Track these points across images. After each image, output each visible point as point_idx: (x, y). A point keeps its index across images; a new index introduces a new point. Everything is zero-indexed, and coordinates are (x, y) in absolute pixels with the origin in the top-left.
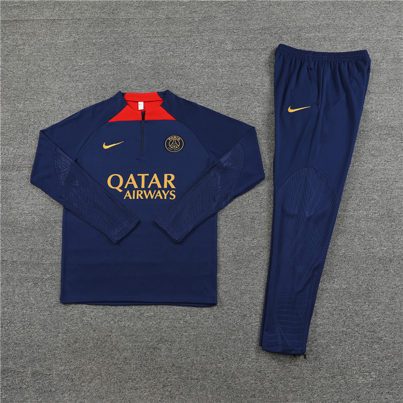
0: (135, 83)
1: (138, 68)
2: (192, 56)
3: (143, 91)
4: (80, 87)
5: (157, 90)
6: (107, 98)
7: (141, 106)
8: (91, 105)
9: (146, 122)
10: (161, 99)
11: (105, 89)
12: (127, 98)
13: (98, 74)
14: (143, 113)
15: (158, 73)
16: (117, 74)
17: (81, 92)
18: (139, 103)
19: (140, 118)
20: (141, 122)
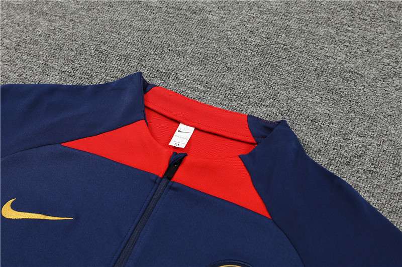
0: (194, 70)
1: (221, 38)
2: (390, 56)
3: (209, 100)
4: (40, 30)
5: (251, 110)
6: (96, 82)
7: (182, 136)
8: (42, 82)
9: (171, 188)
10: (252, 140)
11: (102, 56)
12: (152, 101)
13: (107, 17)
14: (178, 157)
15: (273, 67)
16: (159, 31)
17: (36, 43)
18: (181, 127)
19: (160, 169)
20: (156, 181)
